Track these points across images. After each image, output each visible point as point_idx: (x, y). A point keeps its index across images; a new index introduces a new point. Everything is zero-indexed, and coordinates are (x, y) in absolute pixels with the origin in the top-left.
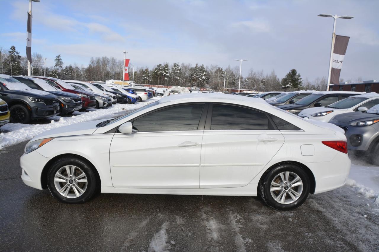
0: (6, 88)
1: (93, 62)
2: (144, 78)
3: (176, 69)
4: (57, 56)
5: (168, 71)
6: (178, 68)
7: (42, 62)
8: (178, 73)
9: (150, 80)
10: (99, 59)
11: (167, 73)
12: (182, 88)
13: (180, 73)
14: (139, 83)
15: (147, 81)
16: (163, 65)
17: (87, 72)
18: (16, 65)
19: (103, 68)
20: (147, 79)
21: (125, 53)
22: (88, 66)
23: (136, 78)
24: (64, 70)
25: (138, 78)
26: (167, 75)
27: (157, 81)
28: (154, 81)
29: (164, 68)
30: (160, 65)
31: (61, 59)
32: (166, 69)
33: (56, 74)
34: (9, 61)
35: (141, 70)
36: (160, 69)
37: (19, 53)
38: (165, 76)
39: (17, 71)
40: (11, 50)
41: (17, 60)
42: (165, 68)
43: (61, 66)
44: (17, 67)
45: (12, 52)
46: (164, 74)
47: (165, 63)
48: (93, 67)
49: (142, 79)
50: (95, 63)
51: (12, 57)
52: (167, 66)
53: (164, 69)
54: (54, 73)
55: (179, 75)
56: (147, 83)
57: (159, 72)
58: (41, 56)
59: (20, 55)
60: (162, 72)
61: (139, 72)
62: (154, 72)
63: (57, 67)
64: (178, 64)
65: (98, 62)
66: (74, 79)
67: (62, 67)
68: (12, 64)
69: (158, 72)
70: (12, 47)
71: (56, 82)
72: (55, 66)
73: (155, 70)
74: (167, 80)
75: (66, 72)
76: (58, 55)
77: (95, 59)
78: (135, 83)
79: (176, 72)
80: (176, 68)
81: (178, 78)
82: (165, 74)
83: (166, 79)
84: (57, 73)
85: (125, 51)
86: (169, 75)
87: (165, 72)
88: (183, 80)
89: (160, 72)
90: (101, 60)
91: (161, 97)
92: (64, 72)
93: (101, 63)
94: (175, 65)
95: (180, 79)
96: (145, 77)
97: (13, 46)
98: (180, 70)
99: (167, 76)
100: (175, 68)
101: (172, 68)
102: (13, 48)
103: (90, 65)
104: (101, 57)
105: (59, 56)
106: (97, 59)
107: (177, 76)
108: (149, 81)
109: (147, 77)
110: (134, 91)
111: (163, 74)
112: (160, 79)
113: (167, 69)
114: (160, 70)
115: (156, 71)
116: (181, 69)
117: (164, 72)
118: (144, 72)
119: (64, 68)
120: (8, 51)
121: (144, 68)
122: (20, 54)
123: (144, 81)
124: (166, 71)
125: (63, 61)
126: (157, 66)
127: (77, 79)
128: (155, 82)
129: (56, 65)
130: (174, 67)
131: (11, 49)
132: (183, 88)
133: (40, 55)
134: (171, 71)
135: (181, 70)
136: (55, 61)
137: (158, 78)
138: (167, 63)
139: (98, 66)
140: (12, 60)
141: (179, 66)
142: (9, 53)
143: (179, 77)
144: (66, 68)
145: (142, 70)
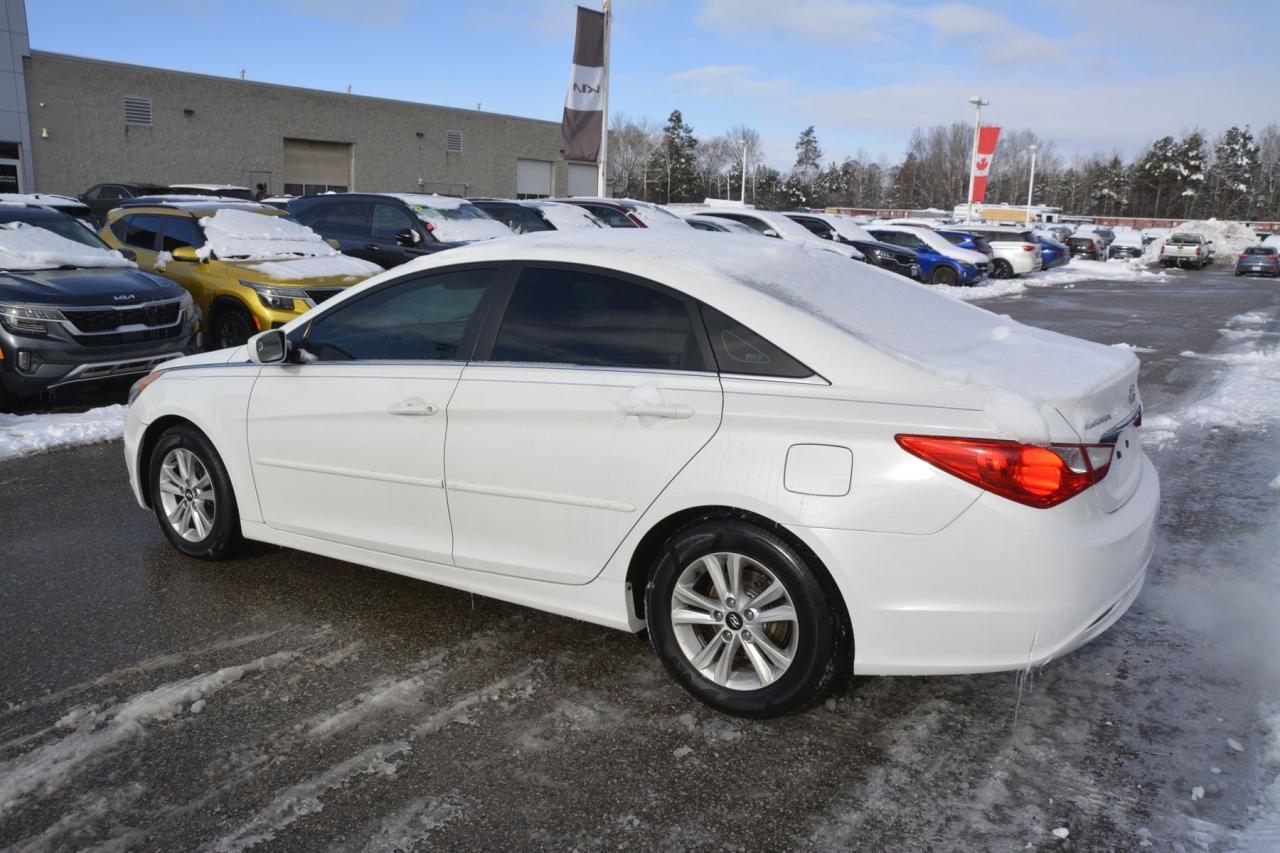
0: (433, 236)
1: (918, 145)
2: (1099, 194)
3: (1234, 153)
4: (804, 131)
5: (1197, 163)
6: (1244, 145)
7: (757, 154)
8: (1241, 166)
9: (1125, 201)
10: (942, 133)
11: (1196, 169)
12: (1223, 225)
13: (1255, 167)
14: (1080, 213)
15: (1113, 203)
16: (1178, 140)
17: (899, 179)
18: (683, 166)
19: (952, 163)
20: (1110, 197)
21: (979, 103)
22: (904, 159)
23: (1069, 193)
24: (827, 175)
25: (1077, 193)
26: (1194, 177)
27: (1152, 203)
28: (1140, 204)
29: (1185, 153)
30: (1167, 141)
31: (815, 142)
32: (1191, 154)
33: (798, 190)
34: (663, 157)
35: (1093, 166)
36: (1165, 155)
37: (691, 131)
38: (1187, 182)
39: (684, 186)
40: (671, 124)
41: (688, 151)
42: (1188, 150)
43: (816, 162)
44: (684, 174)
45: (674, 128)
46: (1181, 174)
47: (1191, 132)
48: (918, 160)
49: (1094, 198)
50: (928, 147)
51: (671, 143)
52: (1195, 142)
53: (1182, 156)
54: (794, 186)
55: (1247, 175)
56: (1112, 211)
57: (1161, 166)
58: (756, 134)
59: (694, 138)
60: (1173, 167)
61: (1083, 170)
62: (1142, 167)
63: (802, 169)
64: (1246, 132)
65: (938, 142)
66: (855, 203)
67: (817, 166)
68: (671, 166)
69: (1156, 168)
70: (673, 114)
71: (631, 212)
72: (796, 163)
73: (1147, 160)
74: (1191, 197)
75: (832, 182)
76: (805, 128)
77: (926, 134)
78: (1059, 212)
79: (1236, 165)
80: (1237, 147)
81: (1242, 187)
82: (1185, 173)
83: (1189, 192)
84: (803, 187)
85: (976, 99)
86: (1201, 177)
87: (1187, 166)
88: (1266, 192)
89: (1165, 166)
90: (949, 135)
91: (1128, 261)
92: (825, 182)
93: (947, 148)
94: (1232, 136)
95: (1249, 193)
96: (1105, 191)
97: (676, 112)
98: (1252, 155)
99: (1193, 181)
100: (1233, 149)
101: (1220, 150)
102: (676, 118)
103: (911, 156)
104: (948, 126)
105: (809, 131)
106: (935, 131)
107: (1237, 179)
108: (1118, 204)
109: (1111, 188)
110: (984, 241)
111: (1176, 173)
112: (1162, 194)
113: (1197, 155)
114: (1166, 159)
115: (1147, 166)
116: (1257, 150)
117: (1182, 167)
118: (1101, 173)
119: (826, 171)
120: (661, 129)
121: (1103, 155)
122: (694, 135)
123: (1099, 204)
124: (1192, 163)
125: (821, 146)
126: (1155, 145)
127: (865, 203)
128: (1142, 209)
129: (800, 162)
130: (1228, 144)
131: (670, 120)
132: (1232, 227)
133: (754, 132)
134: (1212, 160)
135: (1260, 154)
136: (797, 148)
137: (1156, 191)
138: (1199, 131)
139: (938, 157)
140: (671, 154)
141: (1250, 138)
142: (664, 133)
143: (1246, 182)
144: (833, 171)
145: (1097, 164)
